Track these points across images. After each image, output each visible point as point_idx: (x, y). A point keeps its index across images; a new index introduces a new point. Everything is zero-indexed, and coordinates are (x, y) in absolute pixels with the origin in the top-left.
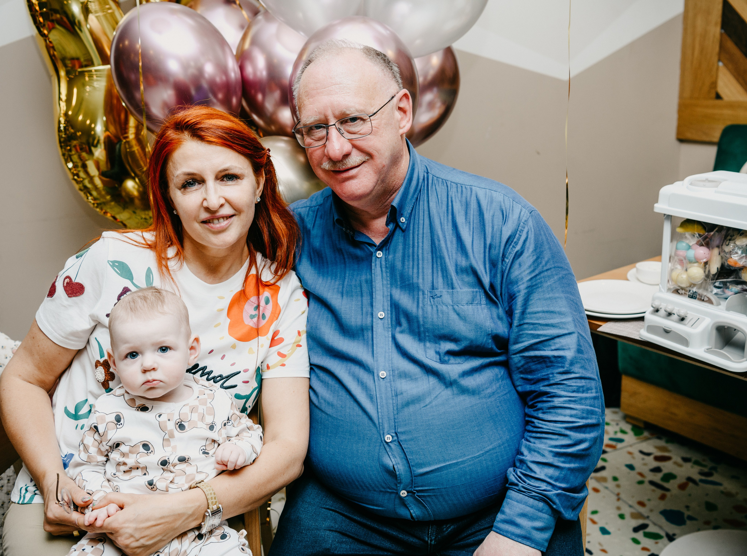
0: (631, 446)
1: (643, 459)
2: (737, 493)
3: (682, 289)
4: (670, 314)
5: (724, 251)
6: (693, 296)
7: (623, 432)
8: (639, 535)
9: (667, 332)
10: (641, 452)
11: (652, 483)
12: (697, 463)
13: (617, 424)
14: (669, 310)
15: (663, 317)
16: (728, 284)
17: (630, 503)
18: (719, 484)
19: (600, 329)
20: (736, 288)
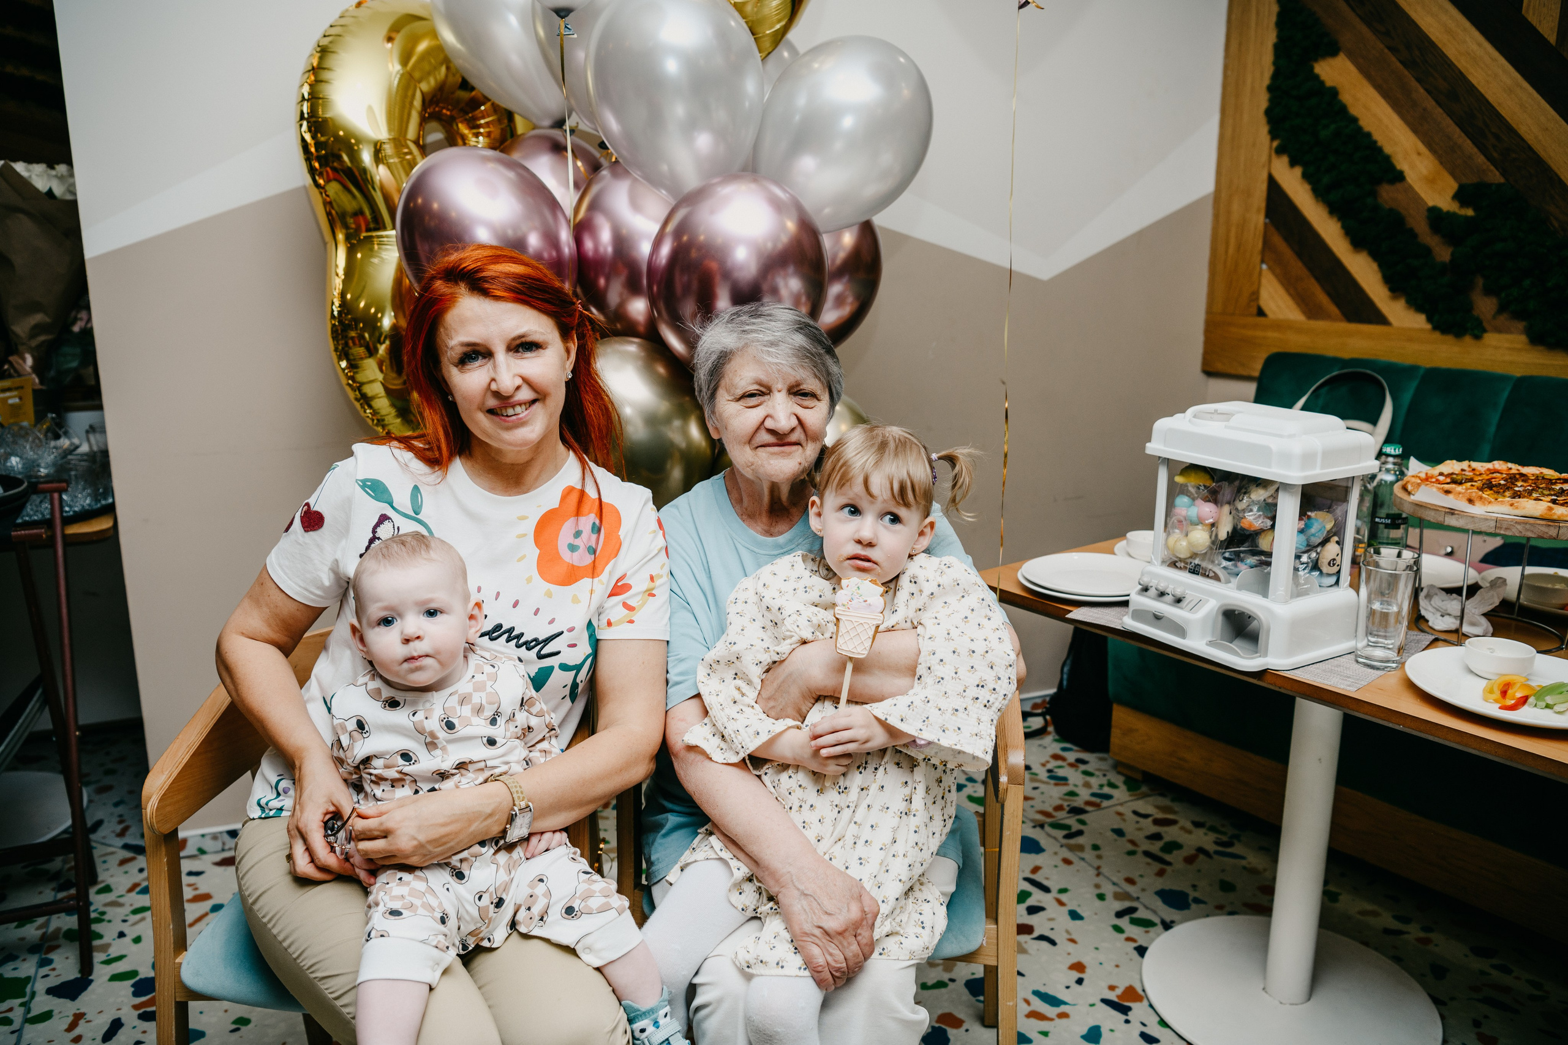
0: (1121, 804)
1: (1137, 822)
2: (1265, 870)
3: (1181, 560)
4: (1162, 594)
5: (1237, 509)
6: (1195, 571)
7: (1112, 785)
8: (1124, 922)
9: (1157, 618)
10: (1135, 813)
11: (1147, 854)
12: (1212, 829)
13: (1104, 775)
14: (1161, 588)
15: (1154, 599)
16: (1242, 555)
17: (1115, 879)
18: (1243, 858)
19: (1069, 616)
20: (1252, 560)
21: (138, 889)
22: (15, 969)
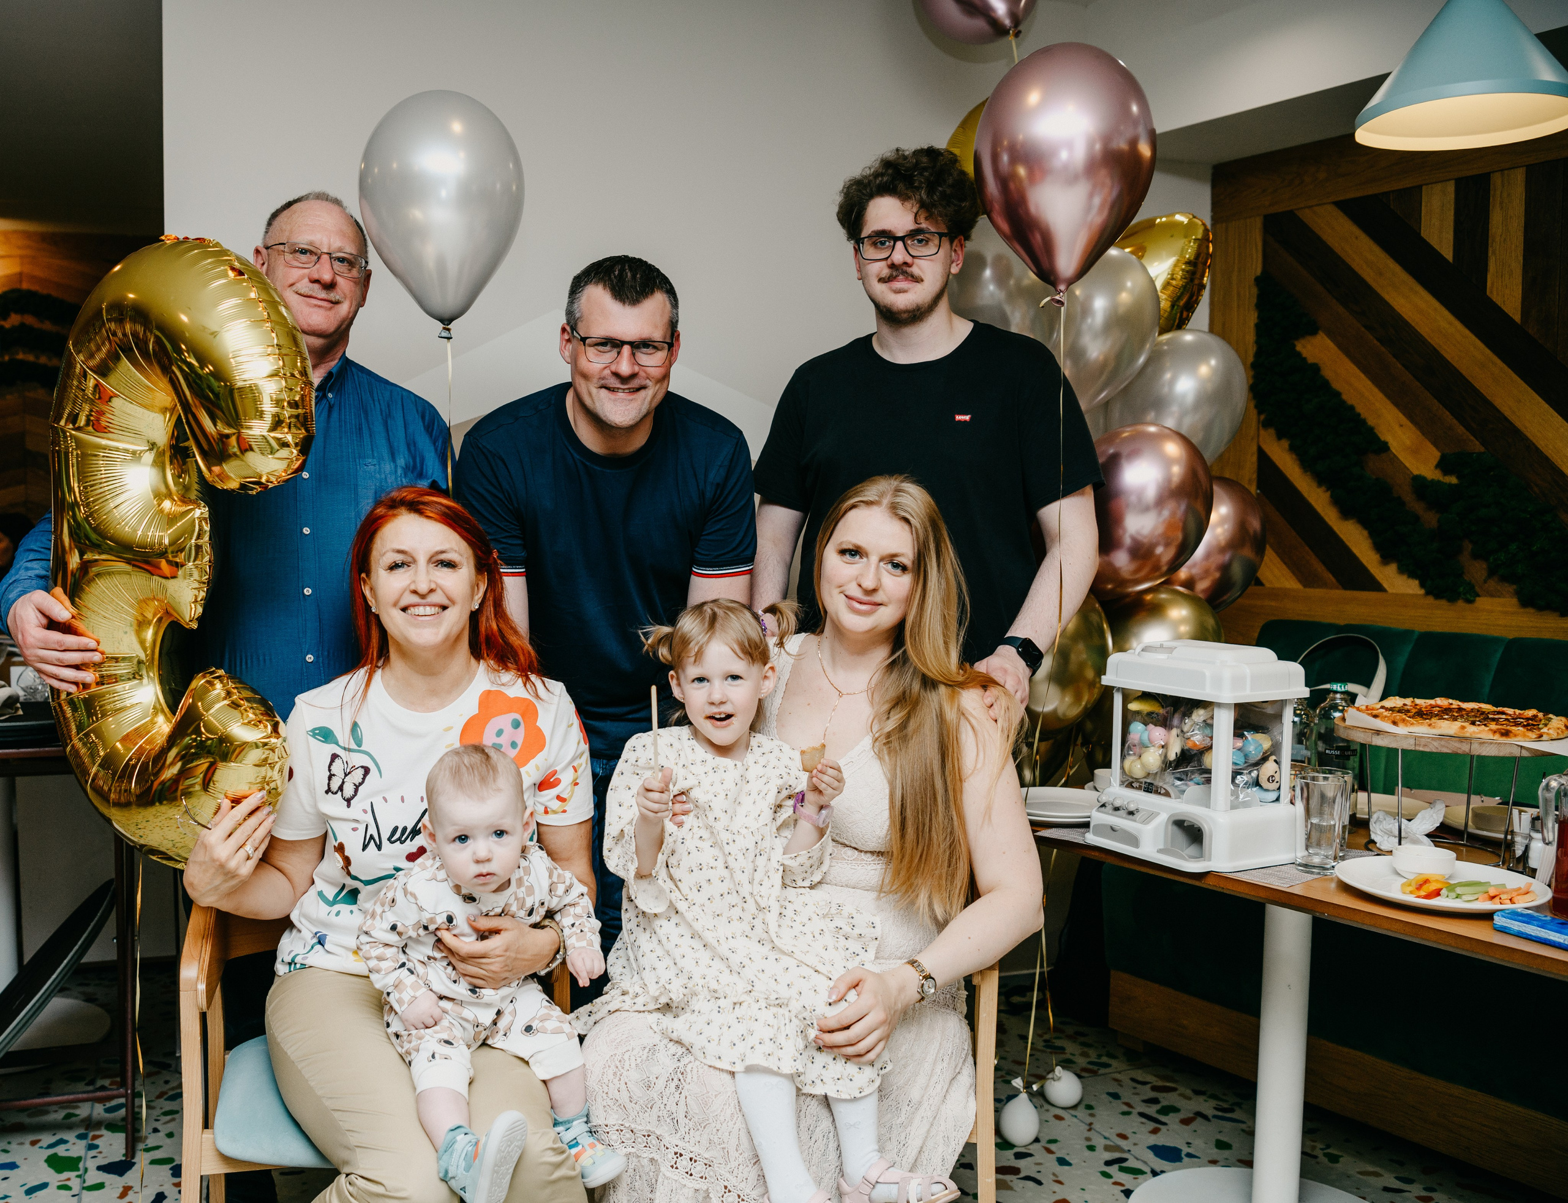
3: (1137, 780)
4: (1117, 809)
5: (1182, 731)
6: (1149, 788)
8: (1115, 1169)
9: (1113, 829)
10: (1134, 1080)
14: (1117, 804)
15: (1110, 814)
16: (1190, 774)
18: (1242, 1122)
20: (1198, 778)
21: (165, 1097)
22: (67, 1150)
